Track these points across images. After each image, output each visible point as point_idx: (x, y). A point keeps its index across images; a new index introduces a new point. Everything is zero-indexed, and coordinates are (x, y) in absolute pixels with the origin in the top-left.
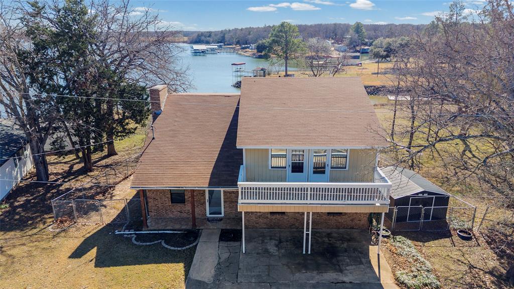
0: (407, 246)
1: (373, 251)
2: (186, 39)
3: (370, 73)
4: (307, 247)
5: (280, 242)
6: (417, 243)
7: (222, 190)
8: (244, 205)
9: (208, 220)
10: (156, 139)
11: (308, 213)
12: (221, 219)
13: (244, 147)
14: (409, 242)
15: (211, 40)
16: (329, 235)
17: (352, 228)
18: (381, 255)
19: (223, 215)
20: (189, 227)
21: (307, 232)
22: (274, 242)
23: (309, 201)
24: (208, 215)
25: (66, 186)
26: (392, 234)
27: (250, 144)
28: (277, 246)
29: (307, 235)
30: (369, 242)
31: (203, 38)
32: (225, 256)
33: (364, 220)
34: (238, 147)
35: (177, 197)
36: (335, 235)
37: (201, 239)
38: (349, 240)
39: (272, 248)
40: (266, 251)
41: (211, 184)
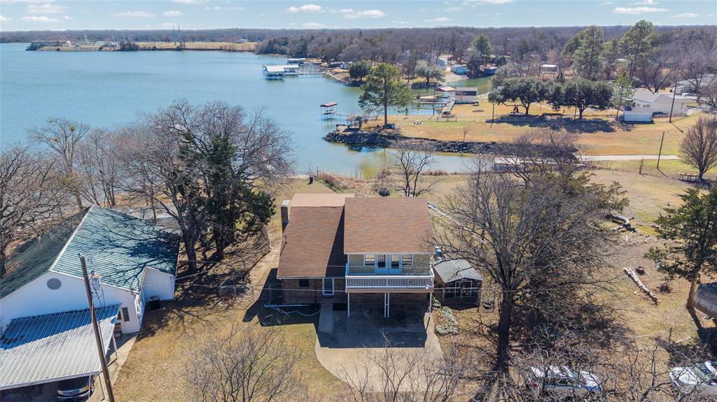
0: (448, 313)
1: (427, 315)
2: (252, 45)
3: (484, 120)
4: (387, 313)
5: (371, 311)
6: (455, 311)
7: (333, 278)
8: (349, 289)
9: (324, 297)
10: (288, 243)
11: (387, 294)
12: (332, 297)
13: (348, 254)
14: (450, 310)
15: (288, 50)
16: (402, 306)
17: (417, 302)
18: (431, 317)
19: (333, 294)
20: (312, 302)
21: (387, 305)
22: (367, 311)
23: (387, 287)
24: (324, 294)
25: (211, 273)
26: (442, 305)
27: (352, 252)
28: (369, 313)
29: (387, 306)
30: (426, 310)
31: (276, 46)
32: (337, 319)
33: (425, 296)
34: (345, 253)
35: (304, 283)
36: (406, 306)
37: (322, 310)
38: (414, 309)
39: (366, 314)
40: (363, 316)
41: (327, 275)
